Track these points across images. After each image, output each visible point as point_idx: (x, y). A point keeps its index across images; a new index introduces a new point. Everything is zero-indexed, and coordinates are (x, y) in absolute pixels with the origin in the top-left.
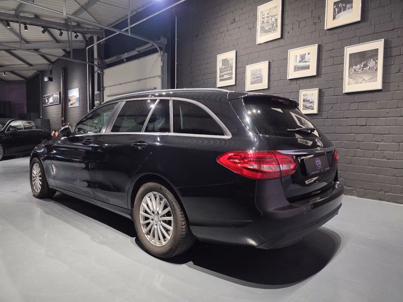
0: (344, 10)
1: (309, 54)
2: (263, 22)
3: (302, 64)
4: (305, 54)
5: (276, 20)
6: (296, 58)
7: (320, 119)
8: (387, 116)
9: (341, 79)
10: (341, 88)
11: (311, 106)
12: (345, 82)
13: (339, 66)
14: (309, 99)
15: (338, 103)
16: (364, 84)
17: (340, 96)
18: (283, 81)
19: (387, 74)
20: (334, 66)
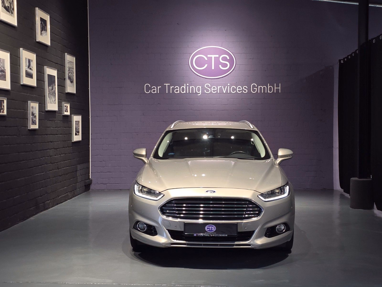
0: (44, 30)
1: (32, 60)
3: (29, 70)
4: (30, 60)
6: (26, 62)
7: (37, 136)
8: (57, 134)
9: (44, 96)
10: (44, 105)
11: (35, 121)
12: (47, 100)
13: (43, 82)
14: (34, 112)
15: (44, 120)
16: (54, 104)
17: (44, 113)
18: (18, 84)
19: (58, 99)
20: (41, 81)
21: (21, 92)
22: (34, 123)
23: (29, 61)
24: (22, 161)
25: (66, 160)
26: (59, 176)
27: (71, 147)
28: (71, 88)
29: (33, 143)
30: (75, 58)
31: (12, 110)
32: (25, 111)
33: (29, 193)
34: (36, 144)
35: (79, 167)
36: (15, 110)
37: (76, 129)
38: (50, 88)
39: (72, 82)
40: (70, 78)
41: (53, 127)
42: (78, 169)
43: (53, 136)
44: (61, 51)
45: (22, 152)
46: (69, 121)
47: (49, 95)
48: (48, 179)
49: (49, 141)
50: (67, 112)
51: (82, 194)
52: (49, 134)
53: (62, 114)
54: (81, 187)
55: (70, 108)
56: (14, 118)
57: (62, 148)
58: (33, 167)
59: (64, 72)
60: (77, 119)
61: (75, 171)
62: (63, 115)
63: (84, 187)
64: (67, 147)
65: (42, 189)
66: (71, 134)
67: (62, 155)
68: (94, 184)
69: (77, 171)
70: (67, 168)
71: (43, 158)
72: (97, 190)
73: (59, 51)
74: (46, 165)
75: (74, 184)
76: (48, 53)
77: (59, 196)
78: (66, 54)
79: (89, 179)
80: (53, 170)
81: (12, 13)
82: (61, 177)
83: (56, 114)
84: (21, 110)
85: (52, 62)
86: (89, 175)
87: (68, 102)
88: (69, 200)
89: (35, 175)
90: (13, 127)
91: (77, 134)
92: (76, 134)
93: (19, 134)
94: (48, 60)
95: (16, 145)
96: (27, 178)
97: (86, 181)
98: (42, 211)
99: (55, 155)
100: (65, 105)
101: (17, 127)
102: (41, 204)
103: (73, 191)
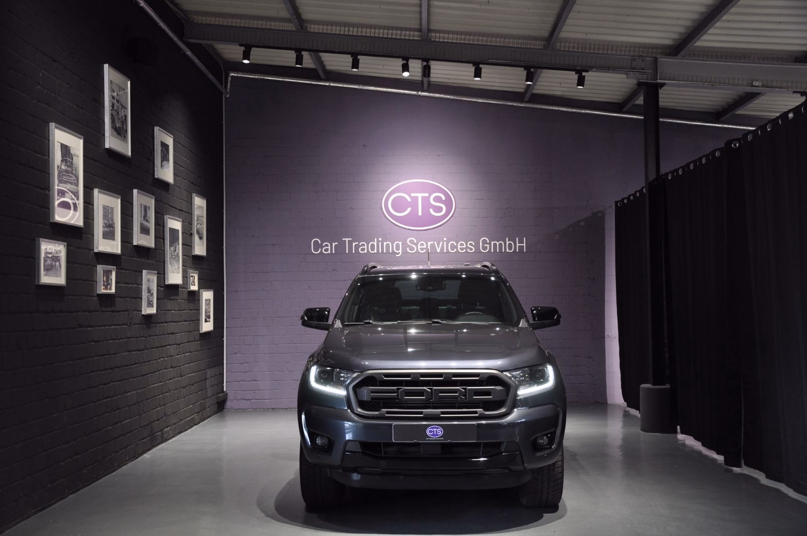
0: (166, 161)
1: (149, 207)
2: (113, 106)
3: (145, 223)
4: (147, 206)
5: (126, 116)
6: (141, 210)
7: (153, 325)
8: (180, 320)
9: (163, 261)
10: (163, 276)
11: (152, 301)
12: (168, 268)
13: (162, 240)
14: (151, 288)
15: (162, 299)
16: (176, 274)
17: (163, 289)
18: (129, 245)
19: (183, 266)
20: (160, 239)
21: (134, 257)
22: (150, 304)
23: (146, 209)
24: (133, 365)
25: (192, 363)
26: (183, 387)
27: (198, 341)
28: (200, 248)
29: (149, 336)
30: (205, 202)
31: (122, 285)
32: (139, 286)
33: (143, 415)
34: (152, 337)
35: (209, 373)
36: (127, 285)
37: (206, 312)
38: (172, 249)
39: (201, 238)
40: (198, 232)
41: (175, 311)
42: (208, 377)
43: (175, 323)
44: (187, 191)
45: (132, 351)
46: (197, 300)
47: (171, 260)
48: (167, 392)
49: (169, 332)
50: (195, 285)
51: (213, 417)
52: (169, 322)
53: (187, 289)
54: (211, 405)
55: (199, 279)
56: (124, 298)
57: (187, 343)
58: (147, 374)
59: (191, 224)
60: (207, 295)
61: (204, 380)
62: (189, 290)
63: (216, 405)
64: (192, 341)
65: (159, 409)
66: (199, 320)
67: (186, 354)
68: (230, 400)
69: (206, 379)
70: (193, 374)
71: (162, 359)
72: (236, 409)
73: (185, 192)
74: (164, 370)
75: (203, 400)
76: (170, 194)
77: (182, 420)
78: (194, 195)
79: (223, 392)
80: (175, 378)
81: (125, 137)
82: (184, 390)
83: (180, 289)
84: (132, 284)
85: (176, 208)
86: (223, 386)
87: (196, 269)
88: (195, 427)
89: (150, 387)
90: (123, 311)
91: (208, 320)
92: (206, 321)
93: (130, 323)
94: (169, 205)
95: (126, 340)
96: (139, 391)
97: (220, 395)
98: (159, 444)
99: (178, 355)
100: (192, 275)
101: (126, 312)
102: (157, 434)
103: (201, 411)
